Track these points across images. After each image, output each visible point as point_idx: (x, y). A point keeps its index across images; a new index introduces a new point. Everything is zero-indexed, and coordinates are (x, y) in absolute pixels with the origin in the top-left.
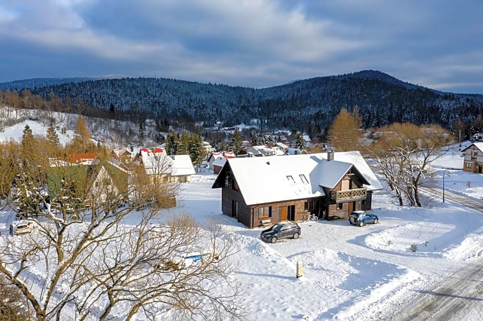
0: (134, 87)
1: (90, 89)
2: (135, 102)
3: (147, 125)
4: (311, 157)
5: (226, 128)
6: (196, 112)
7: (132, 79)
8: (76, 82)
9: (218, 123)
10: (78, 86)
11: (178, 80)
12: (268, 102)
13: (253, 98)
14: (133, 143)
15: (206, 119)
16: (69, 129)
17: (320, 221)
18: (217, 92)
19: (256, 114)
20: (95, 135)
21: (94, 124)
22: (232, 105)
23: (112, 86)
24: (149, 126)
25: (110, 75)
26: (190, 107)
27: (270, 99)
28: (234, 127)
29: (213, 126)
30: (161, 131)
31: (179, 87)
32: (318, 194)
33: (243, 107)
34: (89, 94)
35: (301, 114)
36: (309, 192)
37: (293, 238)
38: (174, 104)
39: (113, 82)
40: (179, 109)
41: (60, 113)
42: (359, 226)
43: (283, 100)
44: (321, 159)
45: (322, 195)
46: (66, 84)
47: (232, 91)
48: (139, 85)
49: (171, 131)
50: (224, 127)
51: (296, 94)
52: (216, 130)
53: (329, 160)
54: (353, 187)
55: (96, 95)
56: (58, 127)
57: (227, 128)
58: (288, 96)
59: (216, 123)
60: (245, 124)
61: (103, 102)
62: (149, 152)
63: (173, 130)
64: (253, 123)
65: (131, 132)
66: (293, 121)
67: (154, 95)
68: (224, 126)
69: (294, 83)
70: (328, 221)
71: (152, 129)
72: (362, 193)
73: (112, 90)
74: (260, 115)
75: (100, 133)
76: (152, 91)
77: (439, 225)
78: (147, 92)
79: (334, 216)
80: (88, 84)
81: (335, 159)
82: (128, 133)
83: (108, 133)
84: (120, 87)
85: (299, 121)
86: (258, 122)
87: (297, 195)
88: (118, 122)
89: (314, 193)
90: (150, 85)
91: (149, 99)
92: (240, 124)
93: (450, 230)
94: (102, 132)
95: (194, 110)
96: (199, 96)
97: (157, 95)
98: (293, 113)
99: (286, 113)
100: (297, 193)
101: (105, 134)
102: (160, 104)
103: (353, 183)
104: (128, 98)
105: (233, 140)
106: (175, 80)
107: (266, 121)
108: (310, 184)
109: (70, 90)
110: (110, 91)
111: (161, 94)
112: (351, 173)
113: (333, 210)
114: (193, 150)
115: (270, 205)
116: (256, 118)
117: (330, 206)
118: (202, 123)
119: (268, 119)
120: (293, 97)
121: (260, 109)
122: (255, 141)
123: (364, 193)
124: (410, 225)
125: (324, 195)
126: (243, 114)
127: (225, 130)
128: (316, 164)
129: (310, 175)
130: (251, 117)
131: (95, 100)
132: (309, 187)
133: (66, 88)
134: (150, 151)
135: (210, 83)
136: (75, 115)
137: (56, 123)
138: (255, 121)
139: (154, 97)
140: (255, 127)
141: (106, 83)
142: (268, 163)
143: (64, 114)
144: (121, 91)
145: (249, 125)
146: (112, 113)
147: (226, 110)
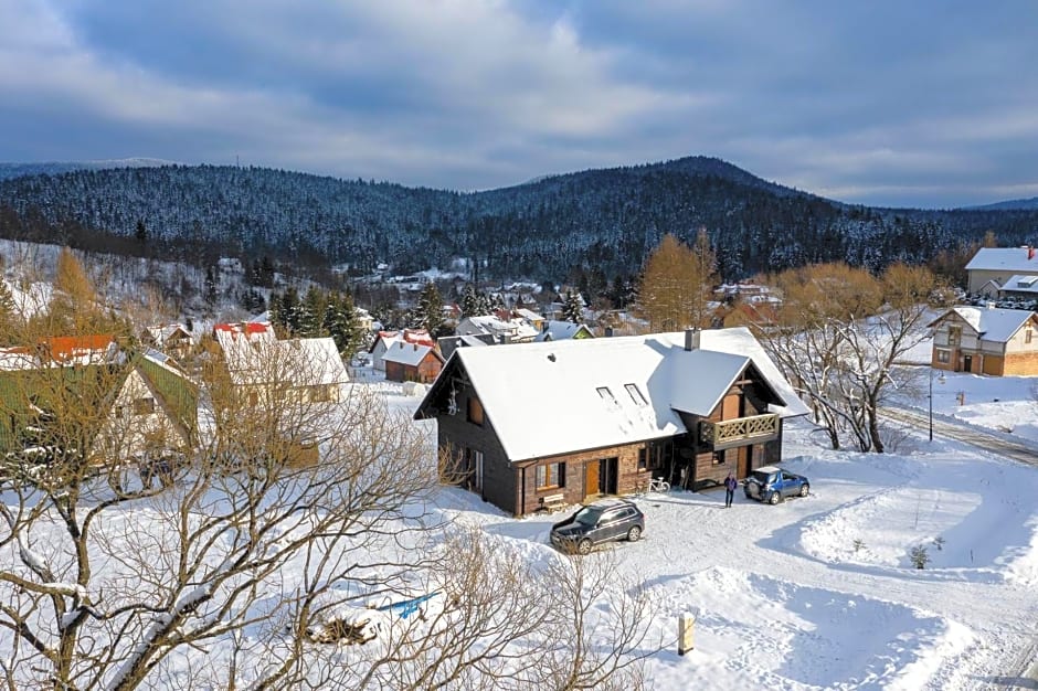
0: (190, 186)
1: (86, 188)
2: (192, 218)
3: (223, 271)
4: (647, 342)
5: (398, 278)
6: (332, 243)
7: (185, 168)
8: (51, 173)
9: (382, 266)
10: (58, 181)
11: (290, 172)
12: (488, 220)
13: (456, 214)
14: (191, 312)
15: (355, 256)
16: (38, 280)
17: (676, 493)
18: (375, 199)
19: (462, 248)
20: (101, 294)
21: (97, 269)
22: (409, 228)
23: (137, 182)
24: (227, 273)
26: (318, 231)
27: (491, 214)
28: (417, 275)
29: (371, 273)
30: (256, 285)
31: (293, 189)
32: (672, 429)
33: (435, 233)
34: (83, 199)
35: (560, 247)
36: (652, 427)
37: (628, 539)
38: (282, 225)
39: (140, 174)
40: (293, 236)
41: (16, 243)
42: (770, 503)
43: (520, 217)
44: (669, 346)
45: (681, 432)
46: (30, 178)
47: (410, 197)
48: (201, 181)
49: (278, 285)
50: (394, 276)
51: (547, 205)
52: (377, 283)
53: (688, 349)
54: (747, 411)
55: (99, 202)
56: (11, 275)
57: (401, 278)
58: (530, 209)
59: (375, 266)
60: (440, 269)
61: (117, 217)
62: (234, 332)
63: (282, 282)
64: (458, 268)
65: (186, 287)
66: (544, 262)
67: (237, 203)
68: (394, 273)
69: (543, 181)
70: (694, 492)
71: (236, 279)
72: (770, 425)
73: (139, 192)
74: (471, 249)
75: (112, 288)
76: (233, 195)
77: (945, 495)
78: (220, 197)
79: (707, 481)
80: (80, 180)
81: (702, 347)
82: (178, 289)
83: (133, 289)
84: (157, 185)
85: (555, 263)
86: (468, 266)
87: (625, 432)
88: (155, 263)
89: (661, 427)
90: (227, 181)
91: (225, 214)
92: (428, 268)
93: (974, 508)
94: (117, 286)
95: (327, 238)
96: (336, 207)
97: (243, 205)
98: (543, 246)
99: (529, 246)
100: (624, 429)
101: (126, 291)
102: (251, 224)
103: (747, 401)
104: (175, 210)
105: (422, 304)
106: (283, 172)
107: (486, 262)
108: (650, 407)
109: (37, 190)
110: (132, 195)
111: (252, 202)
112: (746, 379)
113: (705, 466)
114: (338, 326)
115: (561, 460)
116: (463, 256)
117: (699, 456)
118: (346, 267)
119: (489, 258)
120: (541, 212)
121: (472, 237)
122: (471, 306)
123: (773, 424)
124: (883, 498)
125: (683, 431)
126: (435, 248)
127: (397, 282)
128: (660, 357)
129: (648, 384)
130: (453, 254)
131: (98, 213)
132: (649, 412)
133: (29, 186)
134: (236, 329)
135: (360, 180)
136: (52, 247)
137: (7, 264)
138: (463, 262)
139: (236, 208)
140: (461, 275)
141: (122, 177)
142: (552, 358)
143: (24, 245)
144: (158, 196)
145: (448, 271)
146: (140, 244)
147: (398, 239)
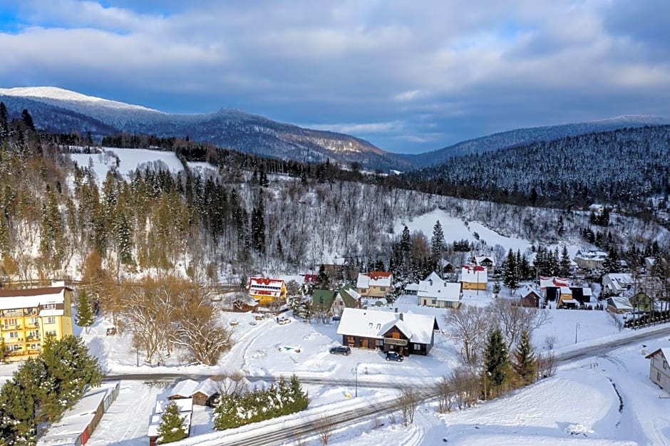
16: (474, 220)
25: (620, 117)
36: (375, 335)
53: (400, 319)
56: (464, 217)
62: (469, 270)
67: (659, 153)
89: (378, 335)
90: (658, 137)
101: (514, 227)
108: (379, 330)
109: (536, 151)
110: (588, 152)
123: (405, 343)
129: (384, 325)
131: (563, 165)
134: (471, 268)
137: (463, 212)
139: (657, 156)
143: (473, 201)
